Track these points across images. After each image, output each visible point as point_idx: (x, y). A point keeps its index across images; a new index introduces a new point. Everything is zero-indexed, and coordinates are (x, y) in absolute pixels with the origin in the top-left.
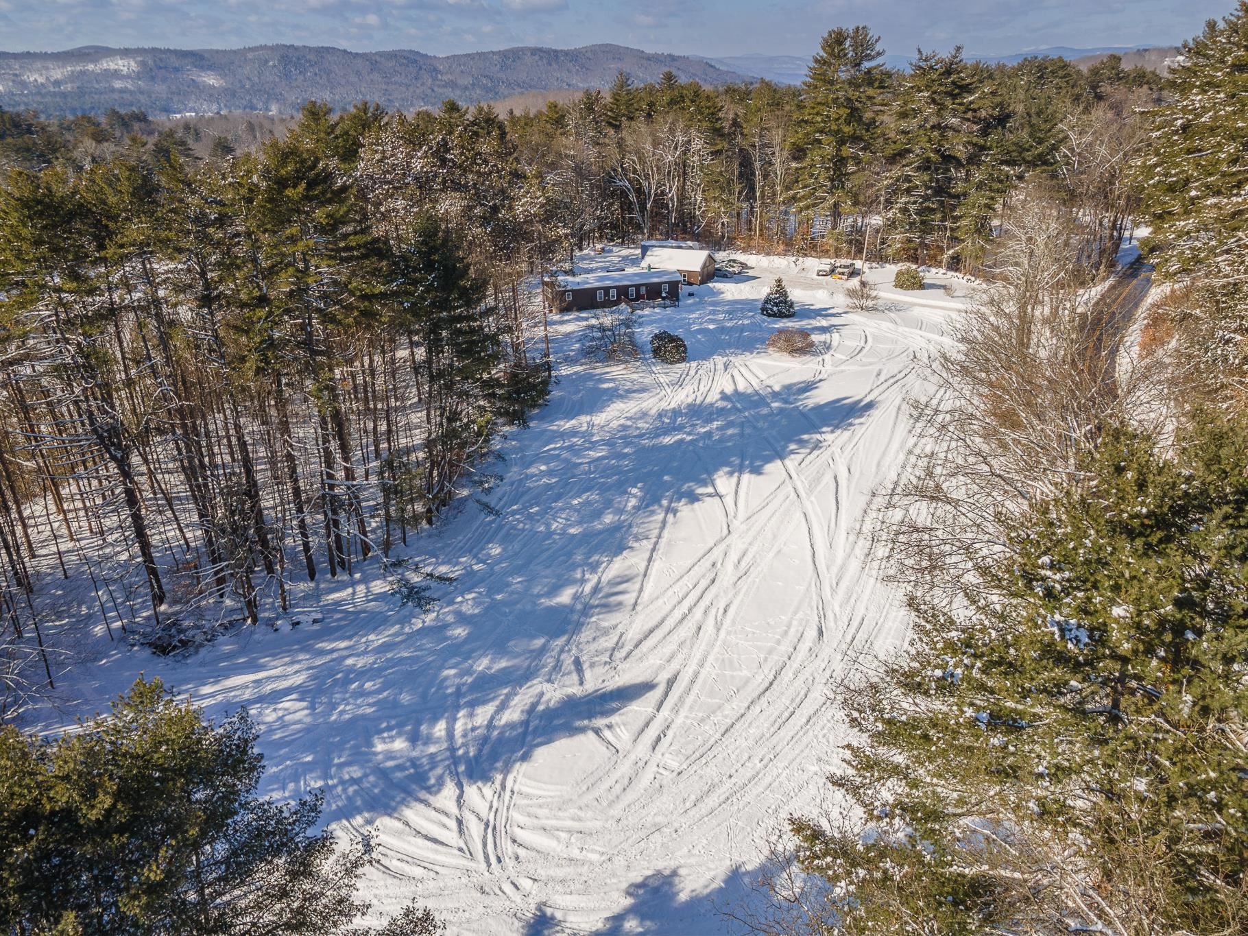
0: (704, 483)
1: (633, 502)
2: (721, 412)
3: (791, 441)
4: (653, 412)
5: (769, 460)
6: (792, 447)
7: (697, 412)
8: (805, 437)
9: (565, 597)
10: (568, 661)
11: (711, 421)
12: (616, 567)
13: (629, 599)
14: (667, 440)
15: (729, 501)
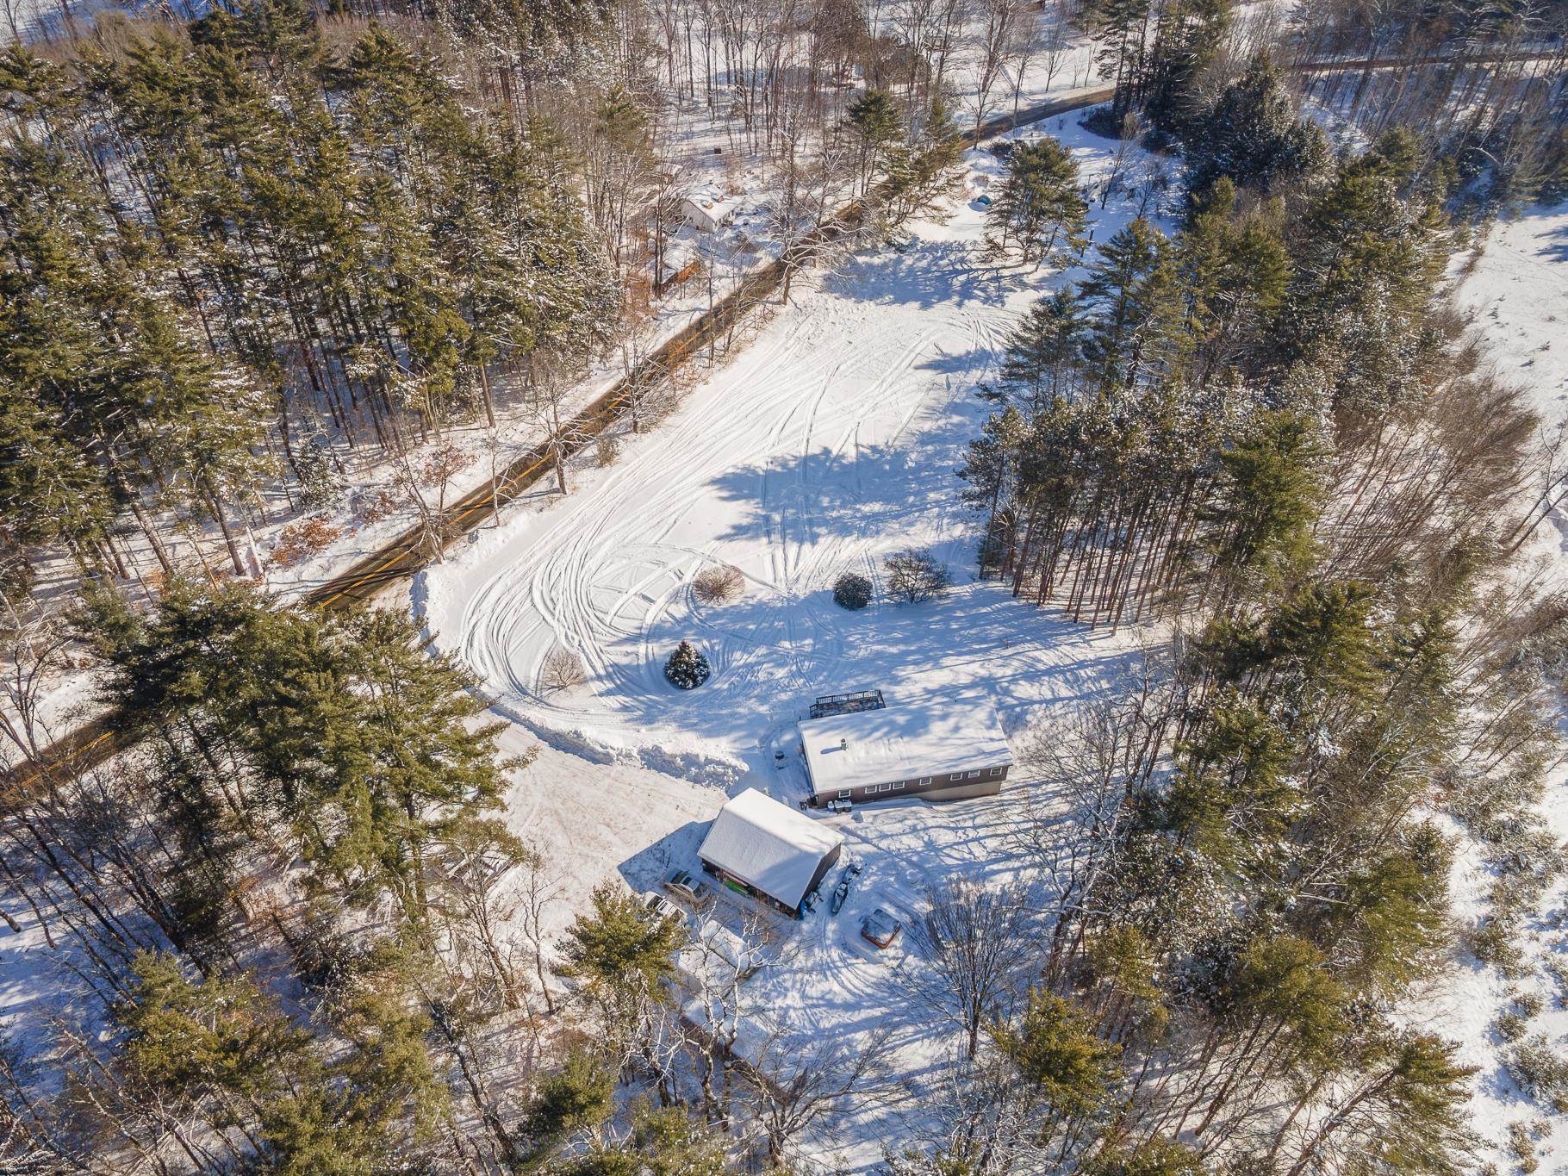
0: (863, 455)
1: (913, 456)
2: (825, 523)
3: (791, 470)
4: (883, 535)
5: (814, 457)
6: (792, 464)
7: (843, 529)
8: (779, 469)
9: (956, 419)
10: (953, 389)
11: (836, 519)
12: (927, 426)
13: (921, 409)
14: (877, 507)
15: (852, 440)
